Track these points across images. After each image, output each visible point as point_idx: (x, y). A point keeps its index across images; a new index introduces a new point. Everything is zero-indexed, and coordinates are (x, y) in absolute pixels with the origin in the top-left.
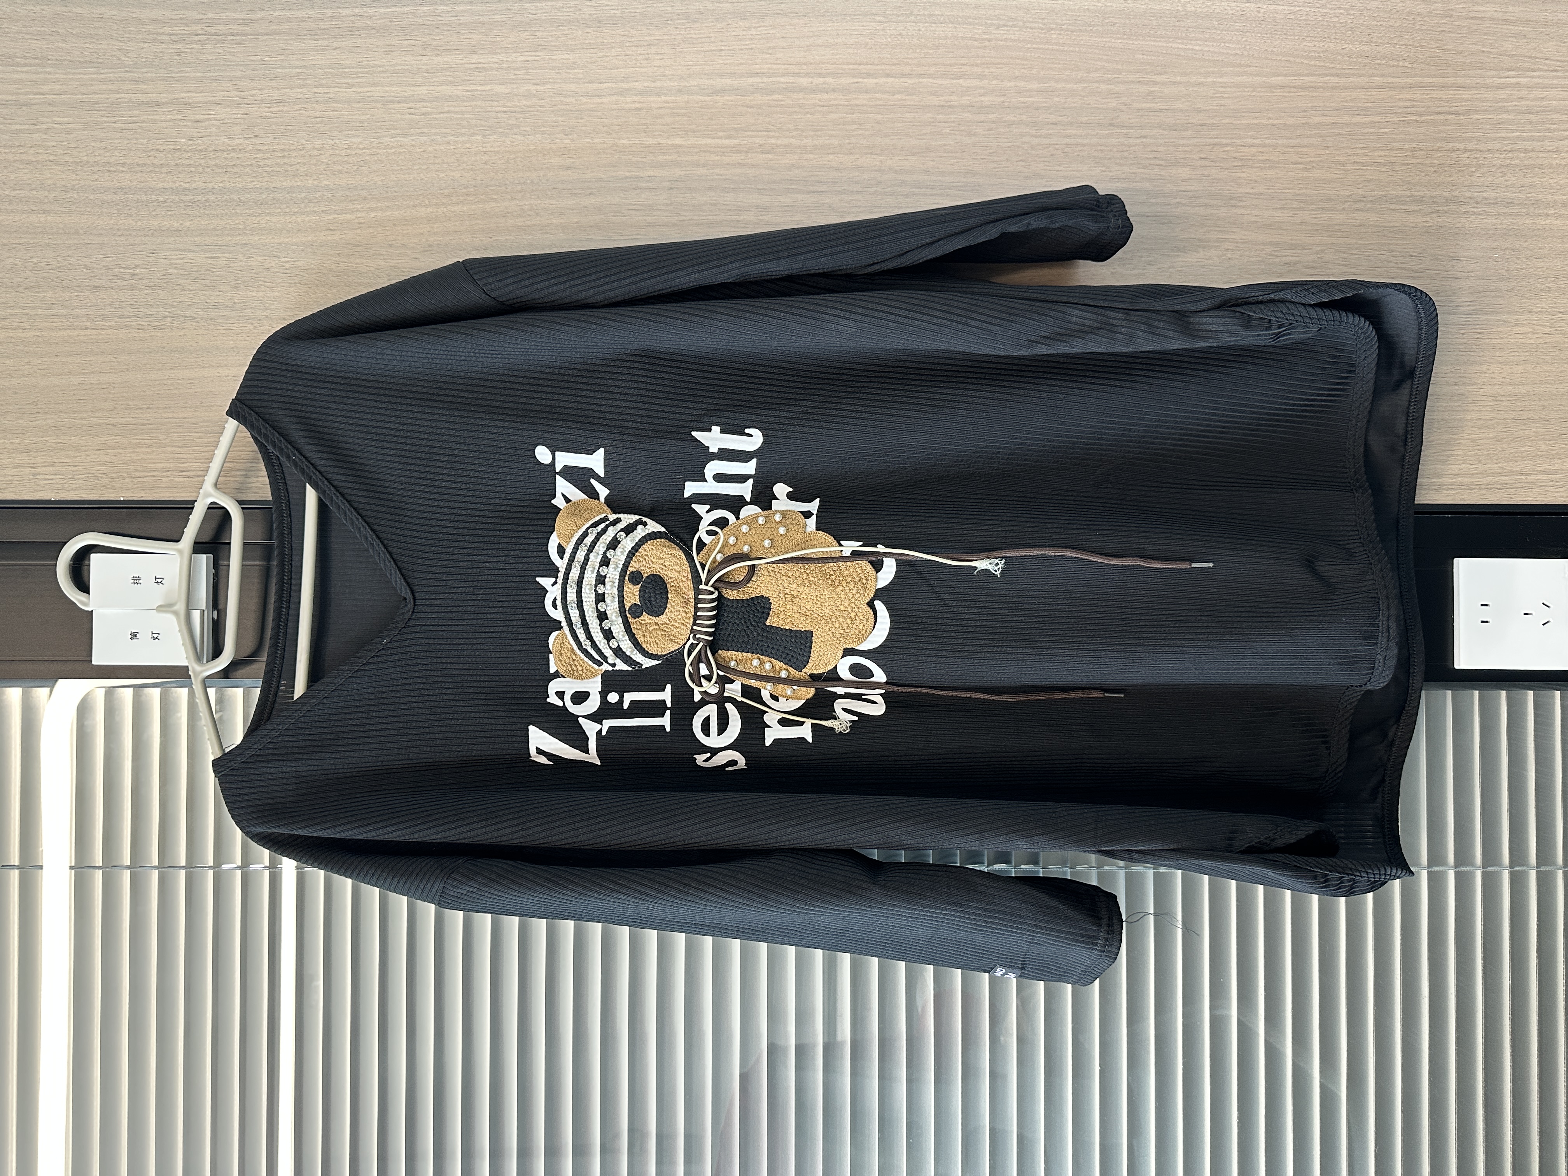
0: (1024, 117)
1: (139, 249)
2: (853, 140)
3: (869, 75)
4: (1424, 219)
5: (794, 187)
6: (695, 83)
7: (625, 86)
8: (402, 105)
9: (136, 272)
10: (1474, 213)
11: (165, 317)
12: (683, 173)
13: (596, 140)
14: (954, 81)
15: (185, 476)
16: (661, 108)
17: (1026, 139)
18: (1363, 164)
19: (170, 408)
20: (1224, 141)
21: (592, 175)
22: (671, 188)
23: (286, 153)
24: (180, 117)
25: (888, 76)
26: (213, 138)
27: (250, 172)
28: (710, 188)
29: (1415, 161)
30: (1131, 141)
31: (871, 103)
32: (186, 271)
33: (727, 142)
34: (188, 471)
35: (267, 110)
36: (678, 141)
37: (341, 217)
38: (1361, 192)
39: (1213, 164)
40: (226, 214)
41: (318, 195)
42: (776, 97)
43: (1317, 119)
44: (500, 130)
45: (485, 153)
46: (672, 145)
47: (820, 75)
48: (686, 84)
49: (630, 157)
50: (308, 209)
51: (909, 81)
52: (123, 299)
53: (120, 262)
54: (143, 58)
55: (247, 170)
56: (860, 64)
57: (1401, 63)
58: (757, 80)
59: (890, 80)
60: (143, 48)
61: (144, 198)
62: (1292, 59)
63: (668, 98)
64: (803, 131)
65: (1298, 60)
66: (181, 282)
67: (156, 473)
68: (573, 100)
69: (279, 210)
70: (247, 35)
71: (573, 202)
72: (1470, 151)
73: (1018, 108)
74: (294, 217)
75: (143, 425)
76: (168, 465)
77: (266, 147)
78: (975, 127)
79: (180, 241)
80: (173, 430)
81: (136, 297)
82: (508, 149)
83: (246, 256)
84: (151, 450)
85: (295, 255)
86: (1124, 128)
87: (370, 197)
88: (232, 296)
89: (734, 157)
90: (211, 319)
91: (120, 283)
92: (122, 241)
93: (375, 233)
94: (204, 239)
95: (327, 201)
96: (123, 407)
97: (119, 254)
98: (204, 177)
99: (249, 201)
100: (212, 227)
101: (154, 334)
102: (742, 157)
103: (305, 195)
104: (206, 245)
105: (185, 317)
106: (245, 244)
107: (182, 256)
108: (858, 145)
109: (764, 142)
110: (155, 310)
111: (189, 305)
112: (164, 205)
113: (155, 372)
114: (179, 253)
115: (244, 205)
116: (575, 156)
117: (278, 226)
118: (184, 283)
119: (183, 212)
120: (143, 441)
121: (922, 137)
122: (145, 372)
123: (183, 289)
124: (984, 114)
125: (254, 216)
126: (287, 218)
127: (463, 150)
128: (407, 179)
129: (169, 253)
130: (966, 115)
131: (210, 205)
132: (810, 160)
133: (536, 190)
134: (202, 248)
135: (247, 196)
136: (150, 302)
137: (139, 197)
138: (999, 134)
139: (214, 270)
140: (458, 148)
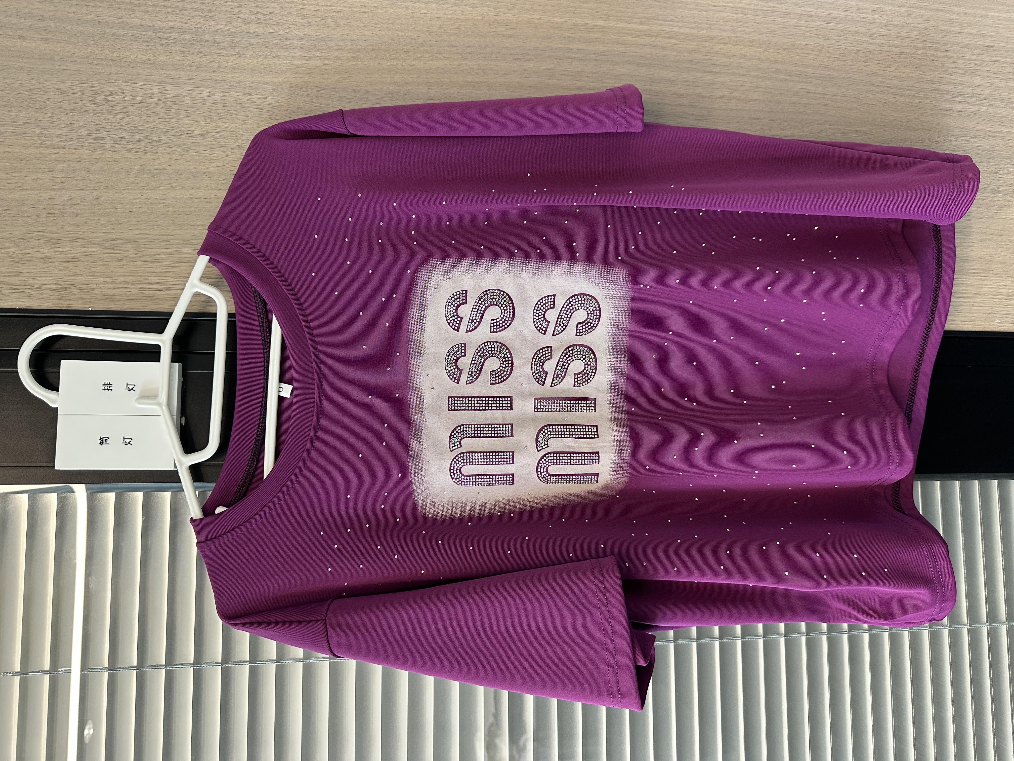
1: (115, 78)
5: (693, 66)
9: (111, 99)
11: (139, 141)
12: (606, 48)
13: (534, 17)
17: (865, 45)
19: (141, 225)
20: (1002, 59)
21: (531, 44)
22: (596, 60)
27: (225, 17)
28: (628, 62)
32: (159, 100)
33: (640, 27)
34: (158, 284)
36: (601, 23)
37: (310, 63)
39: (995, 75)
40: (201, 52)
41: (289, 42)
49: (562, 32)
50: (279, 54)
52: (98, 123)
53: (95, 89)
55: (222, 15)
61: (121, 32)
66: (156, 110)
67: (126, 286)
69: (251, 53)
71: (515, 65)
75: (114, 239)
76: (138, 278)
78: (828, 33)
79: (156, 74)
80: (144, 246)
81: (111, 121)
82: (459, 17)
83: (220, 91)
84: (121, 264)
85: (266, 93)
86: (934, 44)
87: (336, 47)
88: (206, 126)
89: (646, 40)
90: (185, 145)
91: (95, 107)
92: (98, 69)
93: (341, 79)
94: (179, 73)
95: (297, 48)
96: (93, 222)
97: (94, 81)
98: (181, 18)
99: (224, 42)
100: (187, 63)
101: (127, 156)
102: (653, 40)
103: (276, 41)
104: (181, 78)
105: (159, 142)
106: (219, 80)
107: (157, 87)
108: (742, 39)
109: (670, 30)
110: (129, 134)
111: (163, 132)
112: (141, 40)
113: (128, 191)
114: (155, 84)
115: (218, 45)
116: (516, 28)
117: (251, 66)
118: (158, 112)
119: (159, 48)
120: (113, 255)
121: (790, 37)
122: (117, 191)
123: (158, 117)
124: (835, 24)
125: (228, 56)
126: (259, 60)
127: (420, 15)
128: (370, 35)
129: (145, 83)
130: (821, 23)
131: (186, 44)
132: (707, 47)
133: (484, 53)
134: (178, 81)
135: (223, 38)
136: (124, 126)
137: (116, 31)
138: (845, 40)
139: (189, 102)
140: (417, 12)
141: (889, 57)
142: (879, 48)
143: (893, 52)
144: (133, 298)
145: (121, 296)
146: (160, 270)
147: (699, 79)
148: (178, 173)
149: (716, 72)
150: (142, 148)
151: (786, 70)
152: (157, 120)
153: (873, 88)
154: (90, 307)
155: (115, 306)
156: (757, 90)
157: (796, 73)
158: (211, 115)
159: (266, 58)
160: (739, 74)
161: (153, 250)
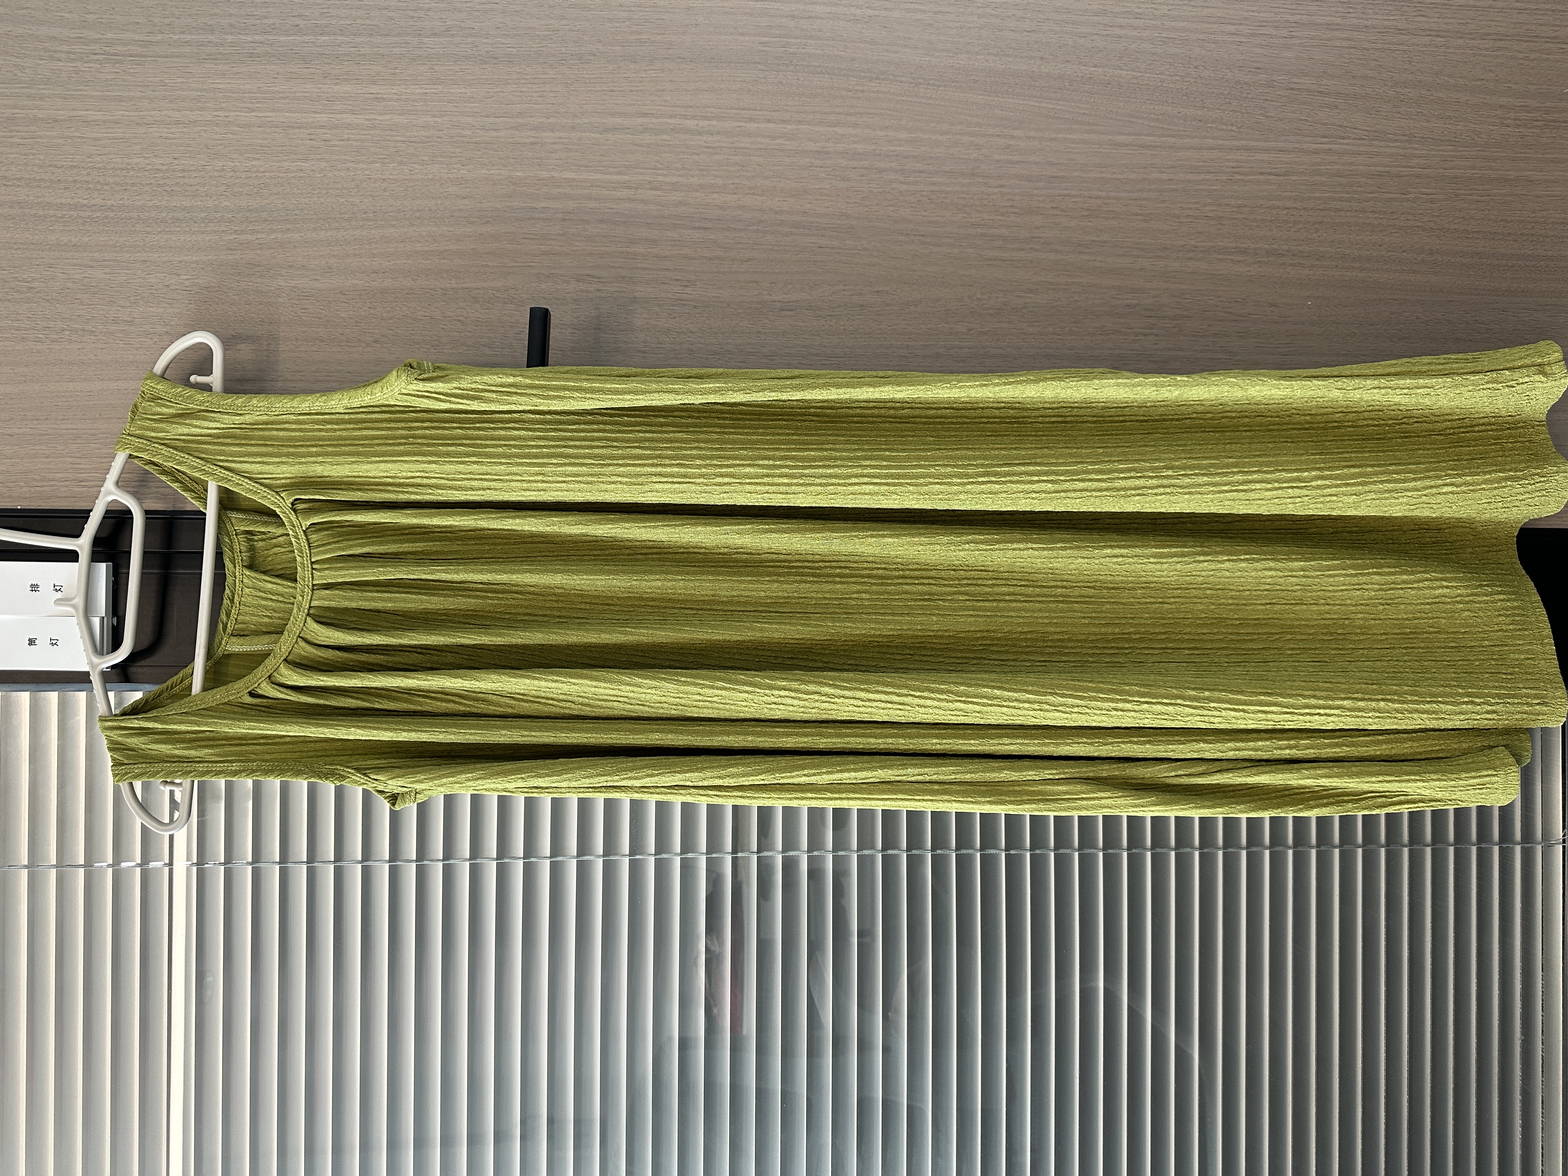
0: (893, 165)
1: (36, 263)
2: (736, 181)
3: (751, 120)
4: (1248, 269)
5: (681, 222)
6: (587, 121)
7: (520, 120)
8: (302, 131)
9: (33, 285)
10: (1291, 265)
11: (64, 330)
14: (829, 129)
15: (84, 486)
16: (555, 143)
17: (894, 185)
18: (1195, 218)
19: (67, 419)
20: (1073, 193)
21: (489, 204)
22: (564, 220)
23: (186, 174)
24: (77, 134)
25: (769, 121)
26: (112, 156)
27: (149, 190)
28: (601, 221)
29: (1240, 216)
30: (990, 190)
31: (753, 146)
32: (82, 285)
33: (618, 178)
34: (86, 481)
35: (166, 130)
36: (570, 175)
37: (242, 237)
38: (1193, 243)
39: (1063, 213)
40: (125, 231)
41: (219, 214)
42: (665, 137)
43: (1156, 175)
44: (399, 159)
45: (384, 180)
46: (566, 179)
47: (706, 118)
48: (578, 121)
49: (525, 188)
50: (208, 229)
51: (788, 127)
52: (21, 312)
53: (17, 275)
54: (39, 74)
55: (147, 188)
56: (743, 109)
57: (1229, 128)
58: (646, 120)
59: (771, 125)
60: (40, 65)
61: (41, 213)
62: (1133, 120)
63: (562, 134)
64: (689, 170)
65: (1140, 121)
66: (79, 296)
67: (53, 483)
68: (469, 133)
69: (178, 229)
70: (146, 56)
71: (470, 230)
72: (1288, 209)
73: (888, 156)
74: (194, 237)
75: (41, 435)
76: (66, 475)
77: (165, 167)
78: (848, 172)
79: (78, 256)
80: (71, 441)
81: (33, 310)
82: (406, 177)
83: (146, 273)
84: (49, 461)
85: (195, 273)
86: (984, 178)
87: (270, 219)
88: (132, 312)
89: (624, 193)
90: (110, 333)
91: (17, 296)
92: (18, 254)
93: (275, 254)
94: (102, 255)
95: (227, 222)
96: (20, 417)
97: (16, 267)
98: (103, 194)
99: (149, 219)
100: (111, 243)
101: (51, 346)
102: (633, 193)
103: (205, 214)
104: (104, 260)
105: (84, 330)
106: (144, 261)
107: (80, 271)
108: (741, 186)
109: (653, 179)
110: (53, 323)
111: (87, 319)
112: (62, 220)
113: (53, 384)
114: (79, 268)
115: (143, 222)
116: (472, 186)
117: (178, 244)
118: (82, 298)
119: (81, 228)
120: (40, 452)
121: (800, 180)
122: (43, 384)
123: (82, 304)
124: (858, 160)
125: (154, 234)
126: (187, 236)
127: (362, 177)
128: (307, 203)
129: (67, 267)
130: (840, 161)
131: (109, 222)
132: (697, 198)
133: (434, 217)
134: (101, 263)
135: (146, 214)
136: (47, 315)
137: (35, 212)
138: (870, 180)
139: (114, 285)
140: (358, 175)
141: (925, 198)
143: (931, 191)
144: (62, 496)
145: (50, 494)
147: (687, 237)
148: (104, 363)
149: (708, 228)
150: (67, 337)
151: (793, 221)
152: (81, 307)
153: (903, 238)
154: (20, 506)
155: (45, 504)
156: (756, 247)
157: (806, 224)
158: (137, 299)
159: (195, 234)
160: (735, 229)
161: (80, 445)
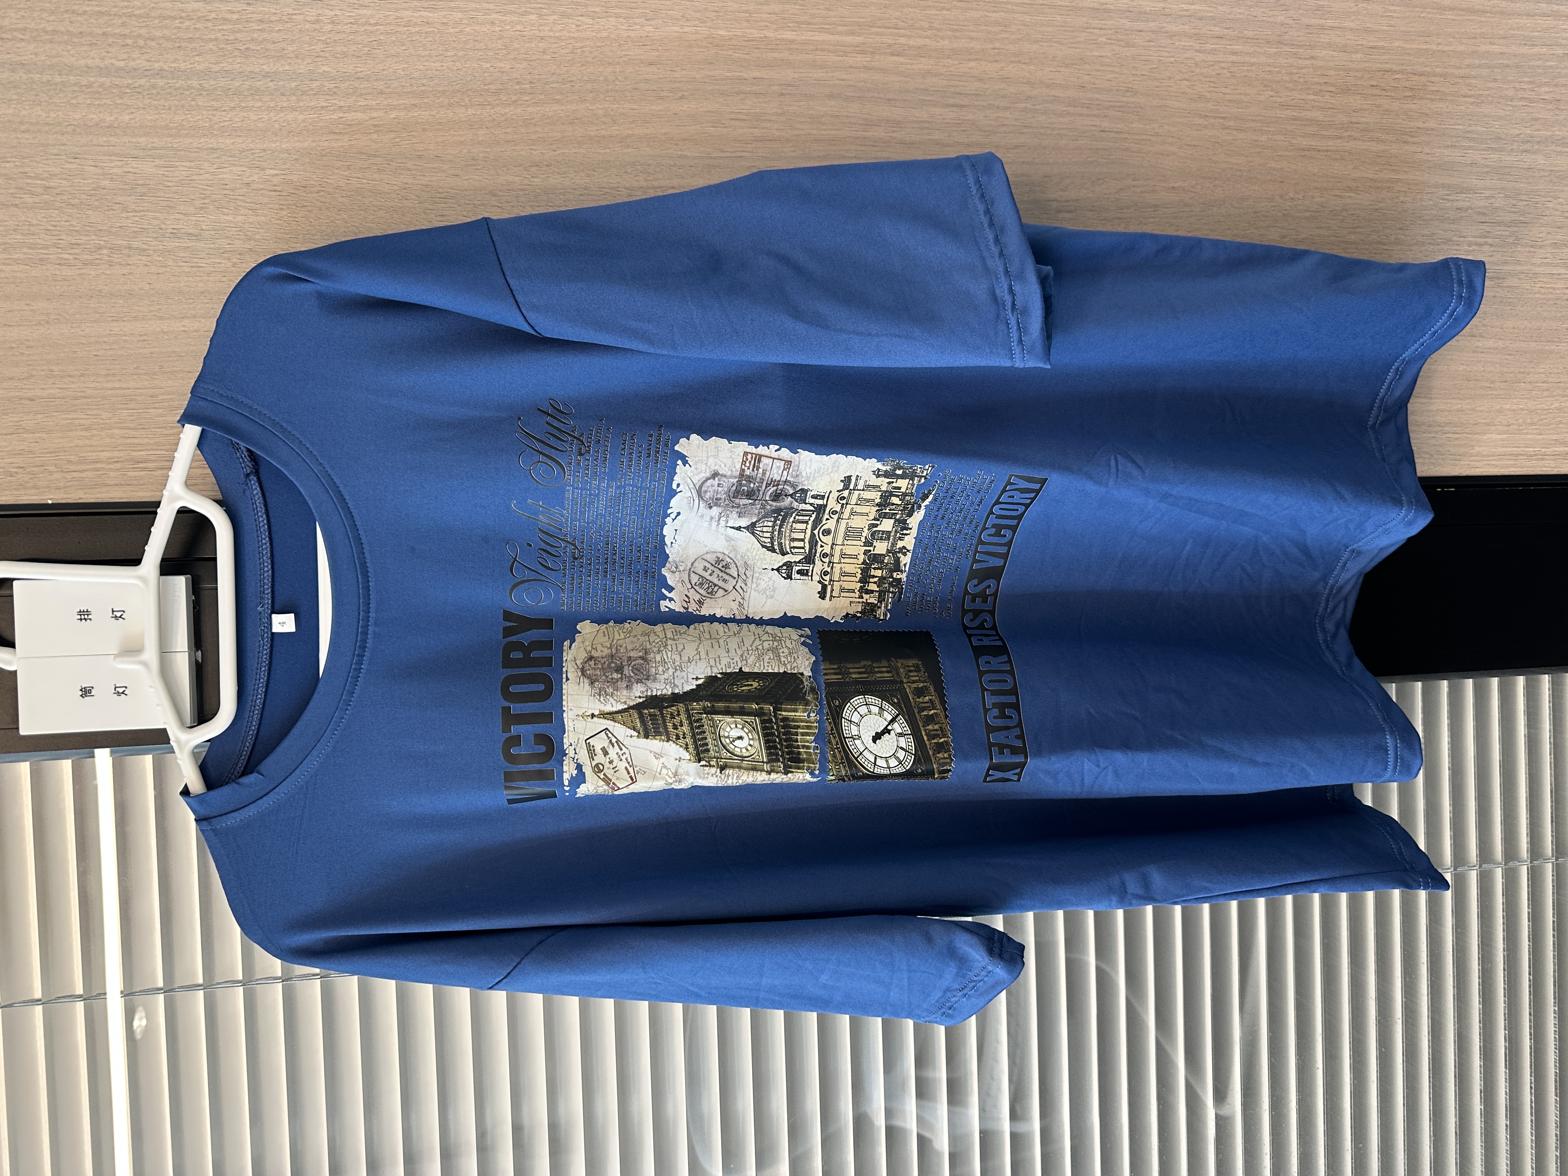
0: (1187, 28)
1: (55, 151)
5: (930, 98)
9: (52, 184)
11: (100, 248)
12: (796, 75)
13: (686, 29)
15: (144, 469)
17: (1188, 54)
18: (1530, 100)
19: (114, 375)
21: (684, 73)
22: (782, 94)
27: (214, 48)
28: (831, 96)
32: (126, 184)
33: (849, 39)
34: (146, 461)
36: (788, 35)
37: (349, 116)
38: (1528, 131)
39: (1383, 93)
40: (183, 106)
41: (315, 84)
43: (1486, 48)
44: (562, 9)
45: (542, 38)
46: (783, 40)
49: (730, 52)
50: (301, 104)
52: (35, 222)
53: (26, 170)
55: (211, 45)
61: (58, 79)
66: (120, 199)
67: (99, 466)
69: (259, 104)
71: (660, 108)
74: (282, 115)
75: (76, 398)
76: (116, 454)
77: (235, 16)
78: (1133, 36)
79: (116, 142)
80: (122, 406)
81: (53, 219)
82: (572, 35)
83: (215, 166)
84: (89, 434)
85: (286, 166)
86: (1292, 47)
87: (388, 91)
88: (199, 221)
89: (858, 59)
90: (169, 252)
91: (28, 199)
92: (27, 139)
93: (397, 140)
94: (151, 140)
95: (328, 94)
96: (43, 373)
97: (24, 158)
98: (147, 53)
99: (216, 89)
100: (163, 124)
101: (84, 271)
102: (868, 59)
103: (296, 83)
104: (154, 148)
105: (130, 248)
106: (212, 149)
107: (120, 163)
108: (1003, 51)
109: (893, 42)
110: (84, 238)
111: (135, 232)
112: (89, 90)
113: (90, 325)
114: (118, 159)
115: (208, 94)
116: (660, 48)
117: (260, 125)
118: (125, 201)
119: (119, 102)
120: (77, 422)
121: (1075, 46)
122: (74, 325)
123: (125, 209)
124: (1143, 21)
125: (224, 111)
126: (272, 115)
127: (513, 33)
128: (438, 68)
129: (101, 158)
130: (1123, 21)
131: (159, 93)
132: (949, 67)
133: (612, 90)
134: (150, 153)
135: (212, 82)
136: (75, 226)
137: (49, 77)
138: (1160, 46)
139: (170, 184)
140: (506, 30)
141: (1225, 71)
142: (1210, 58)
143: (1233, 62)
144: (111, 483)
145: (94, 481)
146: (146, 440)
147: (938, 117)
148: (163, 294)
149: (964, 106)
150: (106, 258)
151: (1069, 98)
152: (124, 215)
153: (1199, 121)
154: (50, 499)
155: (87, 496)
156: (1025, 130)
157: (1085, 101)
158: (204, 204)
159: (283, 112)
160: (998, 107)
161: (134, 411)
